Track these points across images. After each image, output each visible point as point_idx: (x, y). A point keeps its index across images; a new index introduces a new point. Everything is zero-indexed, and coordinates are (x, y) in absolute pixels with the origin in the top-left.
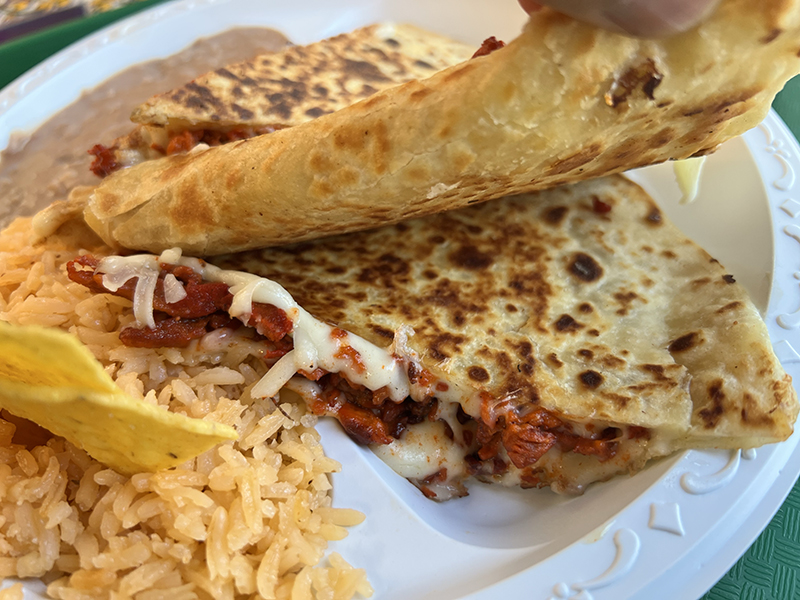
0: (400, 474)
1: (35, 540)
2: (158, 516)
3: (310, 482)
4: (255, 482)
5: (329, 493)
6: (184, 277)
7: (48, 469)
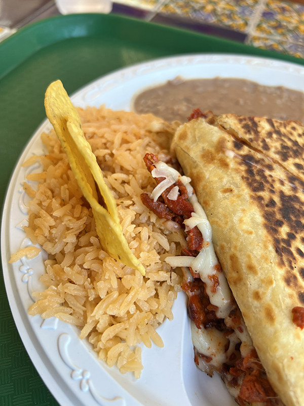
0: (193, 342)
1: (57, 240)
2: (97, 273)
3: (156, 313)
4: (137, 295)
5: (159, 324)
6: (182, 192)
7: (81, 220)
